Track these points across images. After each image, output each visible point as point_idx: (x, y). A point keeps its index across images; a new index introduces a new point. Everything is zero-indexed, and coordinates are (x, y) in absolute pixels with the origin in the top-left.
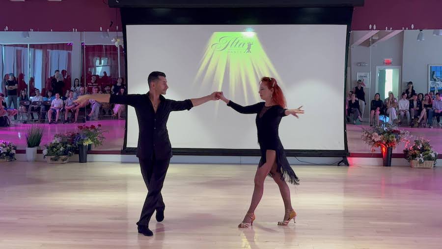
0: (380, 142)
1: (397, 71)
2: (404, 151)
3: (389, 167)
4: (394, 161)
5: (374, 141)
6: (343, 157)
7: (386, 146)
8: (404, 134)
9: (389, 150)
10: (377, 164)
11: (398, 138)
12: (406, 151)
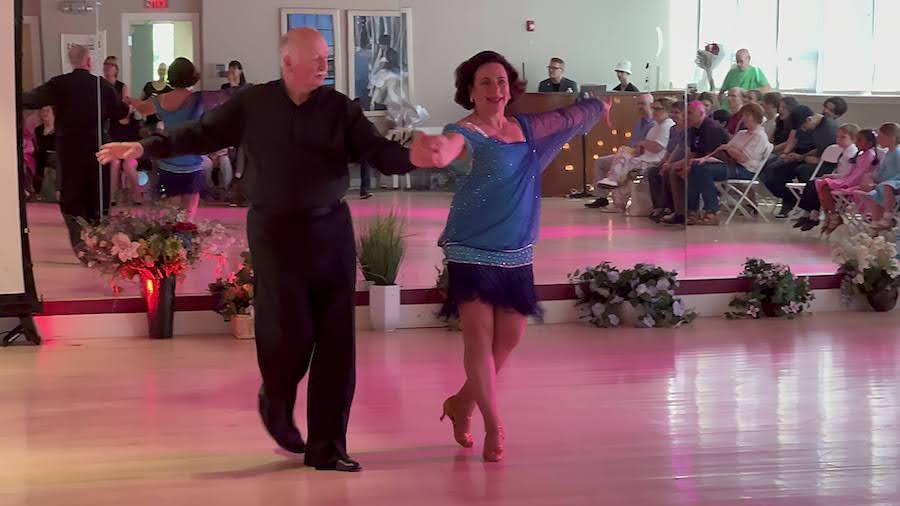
0: (138, 261)
1: (186, 28)
2: (213, 287)
3: (165, 342)
4: (182, 319)
5: (117, 259)
6: (21, 316)
7: (155, 273)
8: (208, 233)
9: (166, 286)
10: (131, 334)
11: (192, 249)
12: (218, 288)
